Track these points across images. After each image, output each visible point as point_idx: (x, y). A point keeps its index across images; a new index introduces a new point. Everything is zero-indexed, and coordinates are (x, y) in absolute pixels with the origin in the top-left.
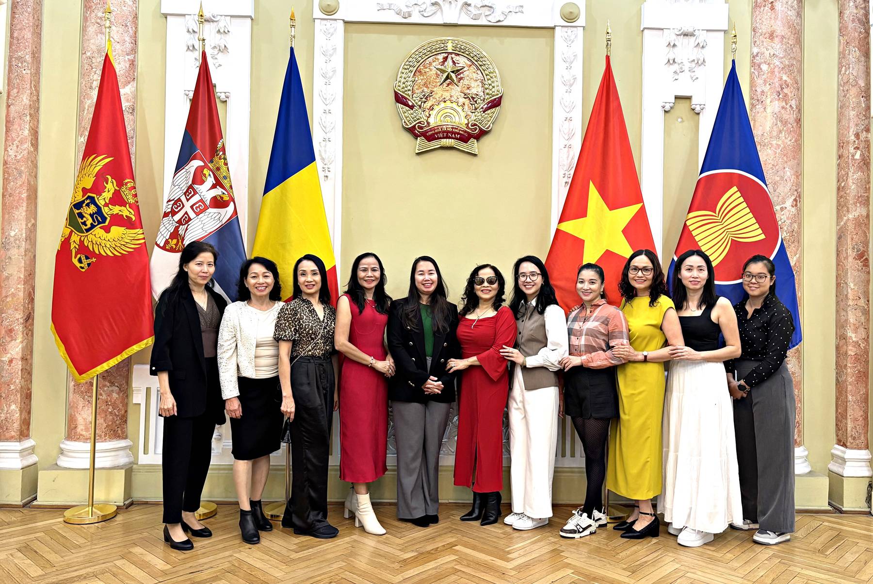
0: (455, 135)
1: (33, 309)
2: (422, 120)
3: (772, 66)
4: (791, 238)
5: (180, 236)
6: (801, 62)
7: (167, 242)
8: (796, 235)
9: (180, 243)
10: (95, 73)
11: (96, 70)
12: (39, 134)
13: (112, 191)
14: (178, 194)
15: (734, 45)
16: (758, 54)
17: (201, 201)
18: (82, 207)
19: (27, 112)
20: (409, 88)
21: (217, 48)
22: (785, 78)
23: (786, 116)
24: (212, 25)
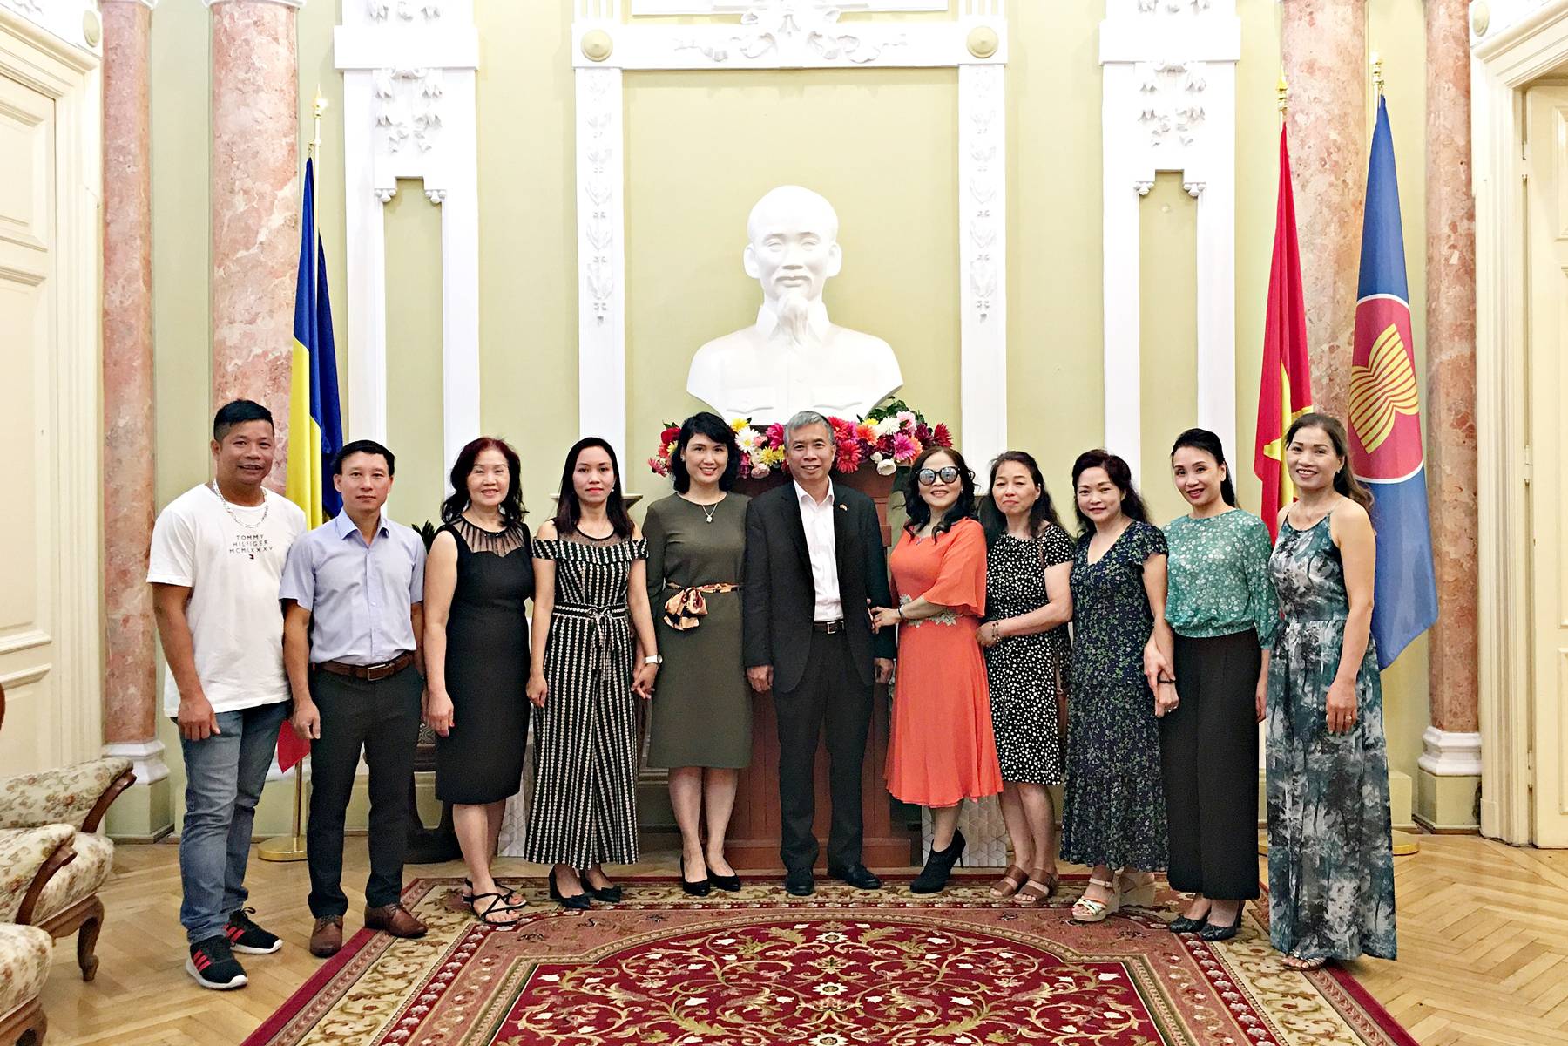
3: (1312, 116)
6: (1362, 108)
19: (137, 233)
21: (422, 120)
22: (1334, 136)
23: (1336, 199)
24: (414, 85)
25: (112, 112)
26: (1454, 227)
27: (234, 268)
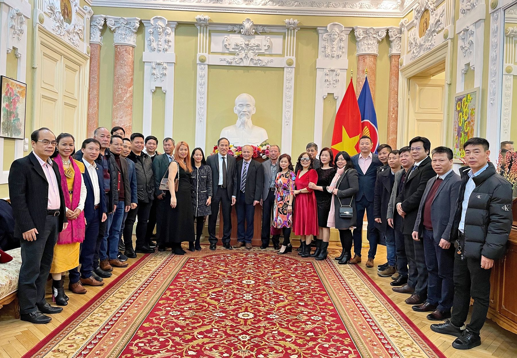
19: (96, 96)
21: (162, 74)
24: (161, 66)
25: (92, 69)
26: (394, 109)
27: (118, 106)
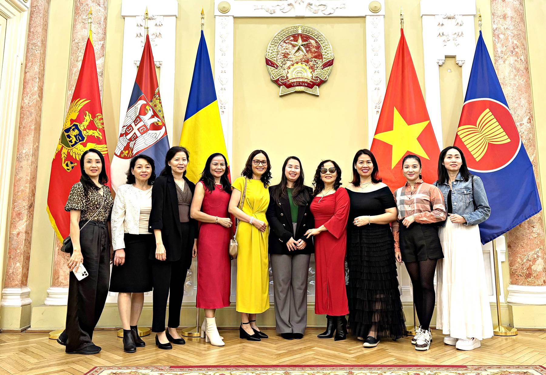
0: (304, 84)
1: (34, 200)
2: (283, 75)
3: (506, 35)
4: (529, 143)
5: (130, 148)
6: (525, 32)
7: (122, 153)
8: (532, 141)
9: (130, 153)
10: (80, 52)
11: (81, 51)
12: (44, 90)
13: (89, 121)
14: (130, 122)
15: (480, 22)
16: (496, 29)
17: (145, 125)
18: (70, 131)
19: (37, 76)
20: (275, 56)
21: (155, 35)
22: (515, 42)
23: (518, 66)
24: (152, 21)
